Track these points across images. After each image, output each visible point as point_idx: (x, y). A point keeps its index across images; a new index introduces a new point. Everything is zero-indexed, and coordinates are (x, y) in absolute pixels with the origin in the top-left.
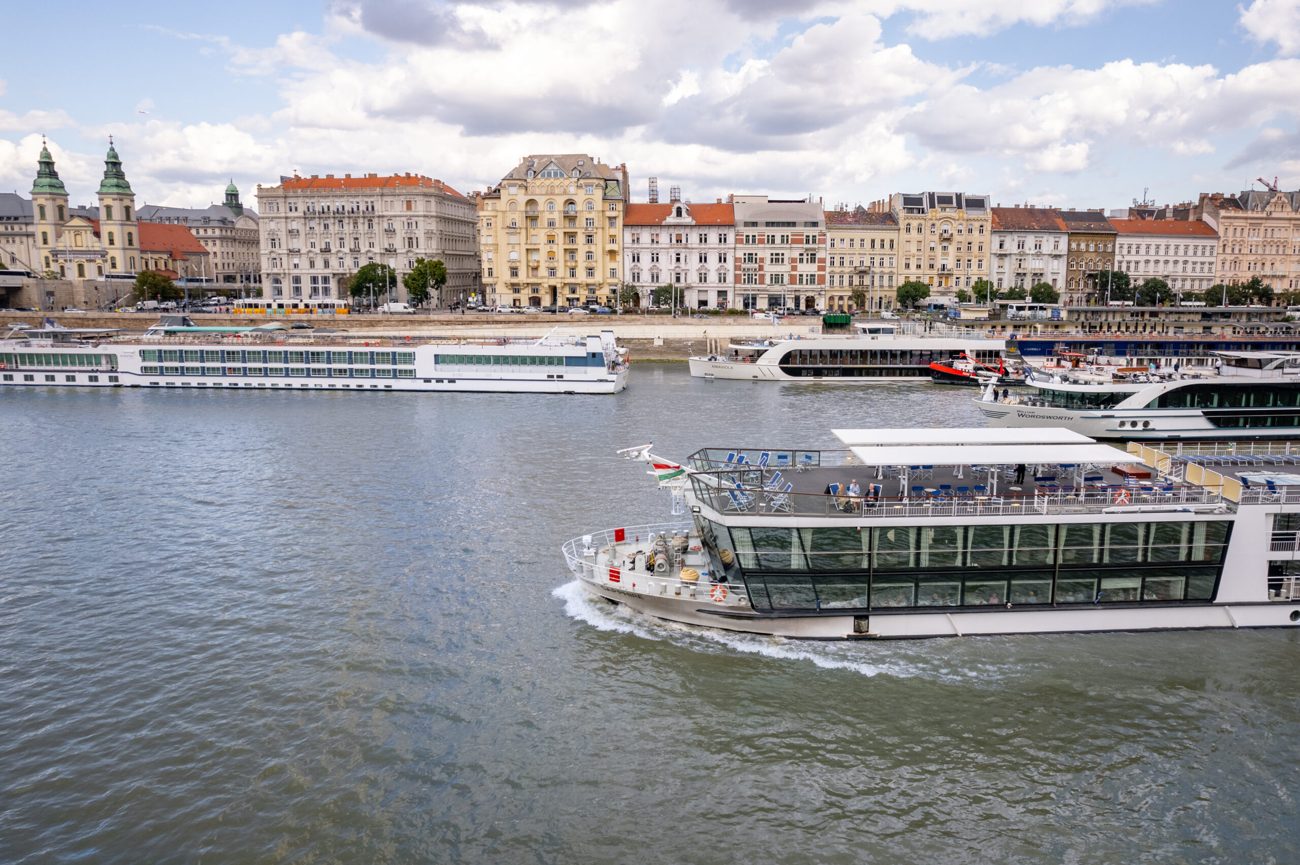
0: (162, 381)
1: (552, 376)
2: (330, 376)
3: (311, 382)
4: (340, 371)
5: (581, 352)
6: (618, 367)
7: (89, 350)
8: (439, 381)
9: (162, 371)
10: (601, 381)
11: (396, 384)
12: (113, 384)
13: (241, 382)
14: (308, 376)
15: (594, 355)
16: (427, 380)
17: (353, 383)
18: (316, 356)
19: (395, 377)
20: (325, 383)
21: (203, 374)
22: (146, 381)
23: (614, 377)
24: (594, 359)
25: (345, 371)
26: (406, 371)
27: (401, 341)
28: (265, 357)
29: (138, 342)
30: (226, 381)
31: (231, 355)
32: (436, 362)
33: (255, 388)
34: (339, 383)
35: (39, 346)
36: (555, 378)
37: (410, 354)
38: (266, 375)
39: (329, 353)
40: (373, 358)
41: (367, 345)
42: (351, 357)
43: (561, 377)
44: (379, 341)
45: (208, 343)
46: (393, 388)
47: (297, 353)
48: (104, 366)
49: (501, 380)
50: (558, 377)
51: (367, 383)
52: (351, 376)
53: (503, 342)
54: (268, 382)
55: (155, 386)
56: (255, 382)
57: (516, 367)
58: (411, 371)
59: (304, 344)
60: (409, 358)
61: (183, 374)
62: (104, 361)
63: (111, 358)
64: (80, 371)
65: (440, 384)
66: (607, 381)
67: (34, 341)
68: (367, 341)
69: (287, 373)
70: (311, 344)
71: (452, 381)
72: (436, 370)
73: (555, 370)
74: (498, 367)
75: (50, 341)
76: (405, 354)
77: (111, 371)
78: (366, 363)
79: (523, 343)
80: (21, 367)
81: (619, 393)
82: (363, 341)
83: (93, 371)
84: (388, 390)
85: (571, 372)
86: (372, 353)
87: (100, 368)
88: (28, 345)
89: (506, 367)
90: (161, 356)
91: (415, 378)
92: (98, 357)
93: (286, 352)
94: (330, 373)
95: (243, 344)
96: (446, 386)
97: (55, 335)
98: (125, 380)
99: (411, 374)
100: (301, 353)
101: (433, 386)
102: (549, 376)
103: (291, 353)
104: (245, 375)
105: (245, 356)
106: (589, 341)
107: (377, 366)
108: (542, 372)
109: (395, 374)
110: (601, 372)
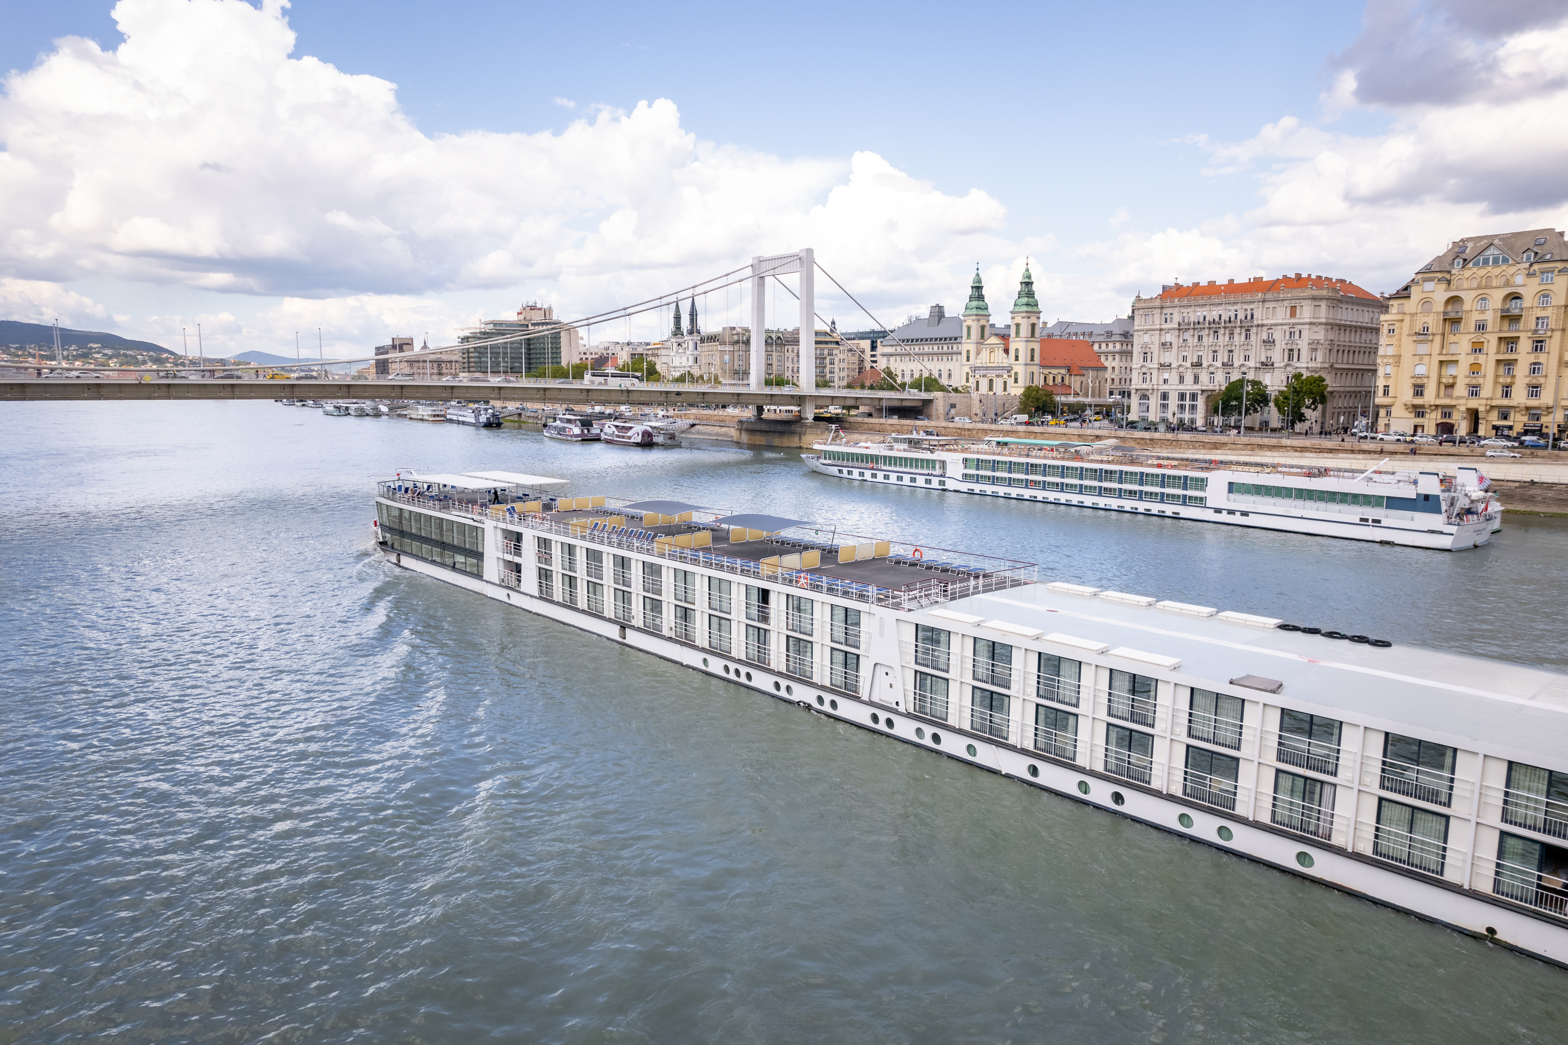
0: (977, 488)
1: (1367, 520)
2: (1120, 497)
3: (1102, 502)
4: (1130, 492)
5: (1409, 492)
6: (1470, 517)
7: (927, 455)
8: (1231, 512)
9: (978, 479)
10: (1433, 532)
11: (1186, 512)
12: (941, 487)
13: (1040, 495)
14: (1100, 495)
15: (1427, 497)
16: (1218, 511)
17: (1142, 506)
18: (1108, 475)
19: (1184, 504)
20: (1114, 503)
21: (1010, 485)
22: (964, 487)
23: (1453, 529)
24: (1427, 503)
25: (1135, 492)
26: (1196, 498)
27: (1203, 465)
28: (1064, 471)
29: (964, 450)
30: (1027, 493)
31: (1032, 468)
32: (1230, 491)
33: (1051, 503)
34: (1128, 504)
35: (900, 451)
36: (1370, 523)
37: (1202, 480)
38: (1062, 491)
39: (1121, 472)
40: (1163, 481)
41: (1160, 466)
42: (1143, 478)
43: (1379, 521)
44: (1175, 463)
45: (1020, 455)
46: (1181, 516)
47: (1091, 470)
48: (938, 472)
49: (1302, 518)
50: (1374, 521)
51: (1155, 508)
52: (1141, 499)
53: (1323, 472)
54: (1063, 497)
55: (971, 493)
56: (1052, 496)
57: (1321, 505)
58: (1201, 499)
59: (1102, 462)
60: (1201, 484)
61: (993, 484)
62: (937, 466)
63: (943, 463)
64: (920, 474)
65: (1231, 516)
66: (1441, 533)
67: (896, 446)
68: (1160, 462)
69: (1081, 490)
70: (1108, 462)
71: (1245, 514)
72: (1228, 500)
73: (1372, 513)
74: (1300, 503)
75: (906, 446)
76: (1197, 479)
77: (941, 476)
78: (1157, 485)
79: (1349, 478)
80: (884, 468)
81: (1460, 551)
82: (1156, 462)
83: (928, 475)
84: (1176, 517)
85: (1392, 518)
86: (1163, 475)
87: (934, 473)
88: (891, 448)
89: (1309, 504)
90: (979, 464)
91: (1205, 507)
92: (934, 461)
93: (1082, 468)
94: (1120, 494)
95: (1045, 458)
96: (1237, 519)
97: (910, 441)
98: (950, 485)
99: (1200, 502)
100: (1096, 471)
101: (1224, 517)
102: (1362, 520)
103: (1087, 469)
104: (1044, 489)
105: (1046, 470)
106: (1422, 479)
107: (1168, 491)
108: (1354, 513)
109: (1185, 501)
110: (1436, 521)
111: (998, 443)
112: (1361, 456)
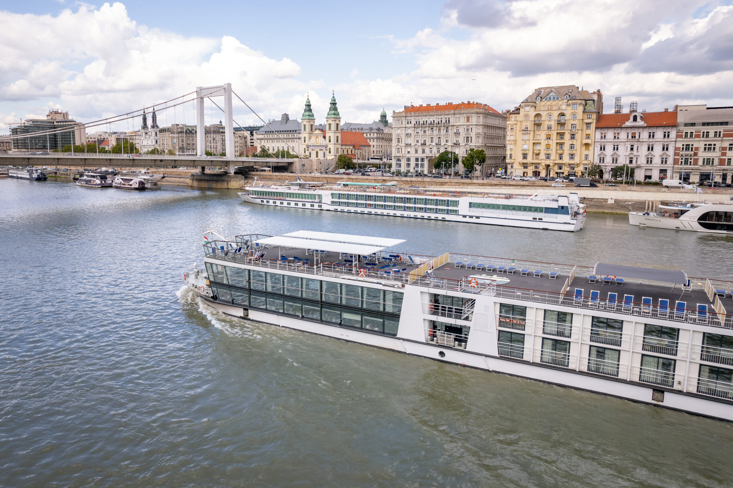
0: (339, 208)
1: (536, 219)
2: (415, 211)
3: (406, 213)
4: (420, 208)
5: (555, 205)
6: (578, 216)
7: (311, 192)
8: (471, 217)
9: (340, 204)
10: (566, 223)
11: (448, 217)
12: (319, 208)
13: (373, 211)
14: (405, 210)
15: (563, 207)
16: (464, 216)
17: (426, 215)
18: (409, 200)
19: (448, 213)
20: (412, 214)
21: (357, 206)
22: (332, 208)
23: (574, 222)
24: (563, 210)
25: (423, 208)
26: (453, 210)
27: (453, 194)
28: (385, 199)
29: (331, 189)
30: (366, 210)
31: (369, 198)
32: (470, 207)
33: (379, 215)
34: (419, 214)
35: (295, 190)
36: (537, 220)
37: (456, 201)
38: (385, 209)
39: (415, 198)
40: (437, 202)
41: (434, 195)
42: (426, 202)
43: (541, 219)
44: (441, 193)
45: (360, 191)
46: (446, 219)
47: (400, 198)
48: (317, 200)
49: (505, 219)
50: (539, 219)
51: (433, 216)
52: (425, 212)
53: (509, 197)
54: (385, 212)
55: (336, 211)
56: (379, 211)
57: (514, 212)
58: (456, 211)
59: (404, 194)
60: (456, 203)
61: (348, 206)
62: (317, 198)
63: (320, 196)
64: (308, 202)
65: (471, 219)
66: (569, 224)
67: (292, 187)
68: (435, 193)
69: (395, 208)
70: (407, 194)
71: (478, 217)
72: (469, 211)
73: (538, 215)
74: (504, 211)
75: (298, 187)
76: (453, 201)
77: (319, 203)
78: (433, 205)
79: (521, 199)
80: (287, 199)
81: (577, 231)
82: (433, 193)
83: (312, 202)
84: (444, 220)
85: (547, 217)
86: (437, 200)
87: (315, 201)
88: (290, 189)
89: (509, 212)
90: (340, 196)
91: (458, 215)
92: (315, 195)
93: (395, 197)
94: (415, 209)
95: (375, 192)
96: (474, 220)
97: (300, 185)
98: (325, 207)
99: (456, 212)
100: (402, 198)
101: (467, 219)
102: (534, 219)
103: (397, 198)
104: (375, 208)
105: (376, 198)
106: (560, 199)
107: (439, 207)
108: (530, 216)
109: (448, 212)
110: (567, 218)
111: (344, 185)
112: (512, 187)
